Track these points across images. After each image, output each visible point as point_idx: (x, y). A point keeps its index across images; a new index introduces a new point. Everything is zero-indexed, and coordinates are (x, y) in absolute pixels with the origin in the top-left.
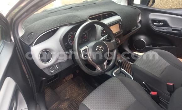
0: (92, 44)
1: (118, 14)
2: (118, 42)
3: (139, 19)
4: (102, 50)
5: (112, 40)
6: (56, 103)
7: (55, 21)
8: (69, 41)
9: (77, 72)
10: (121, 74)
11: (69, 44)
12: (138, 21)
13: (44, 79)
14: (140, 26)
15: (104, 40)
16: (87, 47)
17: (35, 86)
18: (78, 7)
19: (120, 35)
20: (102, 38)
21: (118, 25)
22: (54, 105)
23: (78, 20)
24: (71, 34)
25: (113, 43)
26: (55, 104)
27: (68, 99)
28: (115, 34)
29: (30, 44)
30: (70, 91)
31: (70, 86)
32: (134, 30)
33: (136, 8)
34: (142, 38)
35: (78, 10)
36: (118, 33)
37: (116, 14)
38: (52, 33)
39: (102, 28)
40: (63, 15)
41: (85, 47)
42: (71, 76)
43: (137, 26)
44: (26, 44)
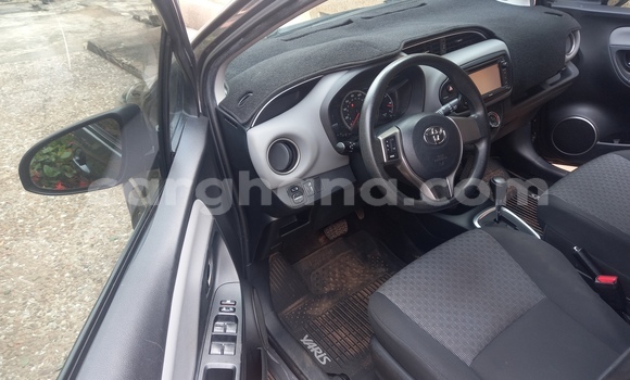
0: (410, 122)
1: (497, 33)
2: (493, 122)
3: (574, 50)
4: (441, 139)
5: (474, 113)
6: (298, 302)
7: (308, 59)
8: (345, 116)
9: (361, 218)
10: (502, 223)
11: (343, 125)
12: (568, 57)
13: (274, 219)
14: (574, 71)
15: (447, 113)
16: (397, 131)
17: (247, 241)
18: (369, 19)
19: (503, 101)
20: (443, 108)
21: (495, 69)
22: (293, 306)
23: (375, 54)
24: (349, 98)
25: (477, 120)
26: (296, 303)
27: (331, 295)
28: (487, 98)
29: (245, 121)
30: (337, 271)
31: (338, 257)
32: (551, 85)
33: (561, 13)
34: (585, 114)
35: (369, 28)
36: (496, 93)
37: (490, 36)
38: (298, 94)
39: (445, 76)
40: (325, 44)
41: (392, 131)
42: (341, 228)
43: (565, 73)
44: (234, 123)
